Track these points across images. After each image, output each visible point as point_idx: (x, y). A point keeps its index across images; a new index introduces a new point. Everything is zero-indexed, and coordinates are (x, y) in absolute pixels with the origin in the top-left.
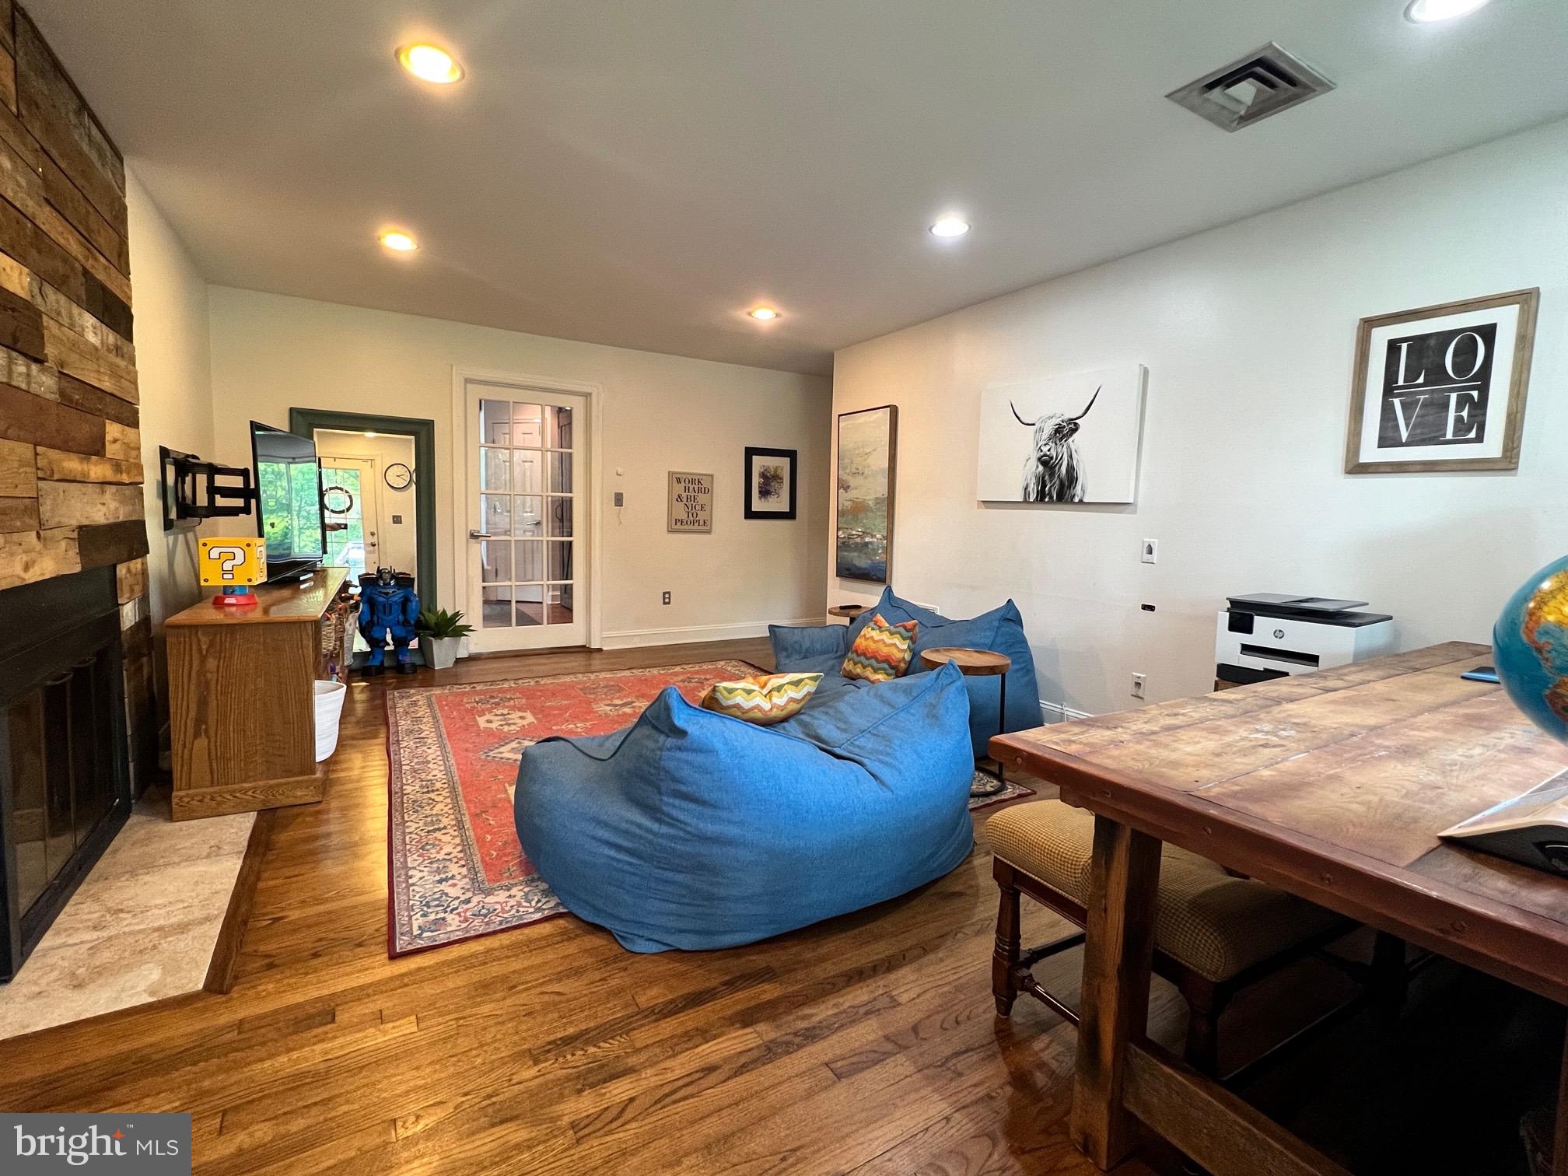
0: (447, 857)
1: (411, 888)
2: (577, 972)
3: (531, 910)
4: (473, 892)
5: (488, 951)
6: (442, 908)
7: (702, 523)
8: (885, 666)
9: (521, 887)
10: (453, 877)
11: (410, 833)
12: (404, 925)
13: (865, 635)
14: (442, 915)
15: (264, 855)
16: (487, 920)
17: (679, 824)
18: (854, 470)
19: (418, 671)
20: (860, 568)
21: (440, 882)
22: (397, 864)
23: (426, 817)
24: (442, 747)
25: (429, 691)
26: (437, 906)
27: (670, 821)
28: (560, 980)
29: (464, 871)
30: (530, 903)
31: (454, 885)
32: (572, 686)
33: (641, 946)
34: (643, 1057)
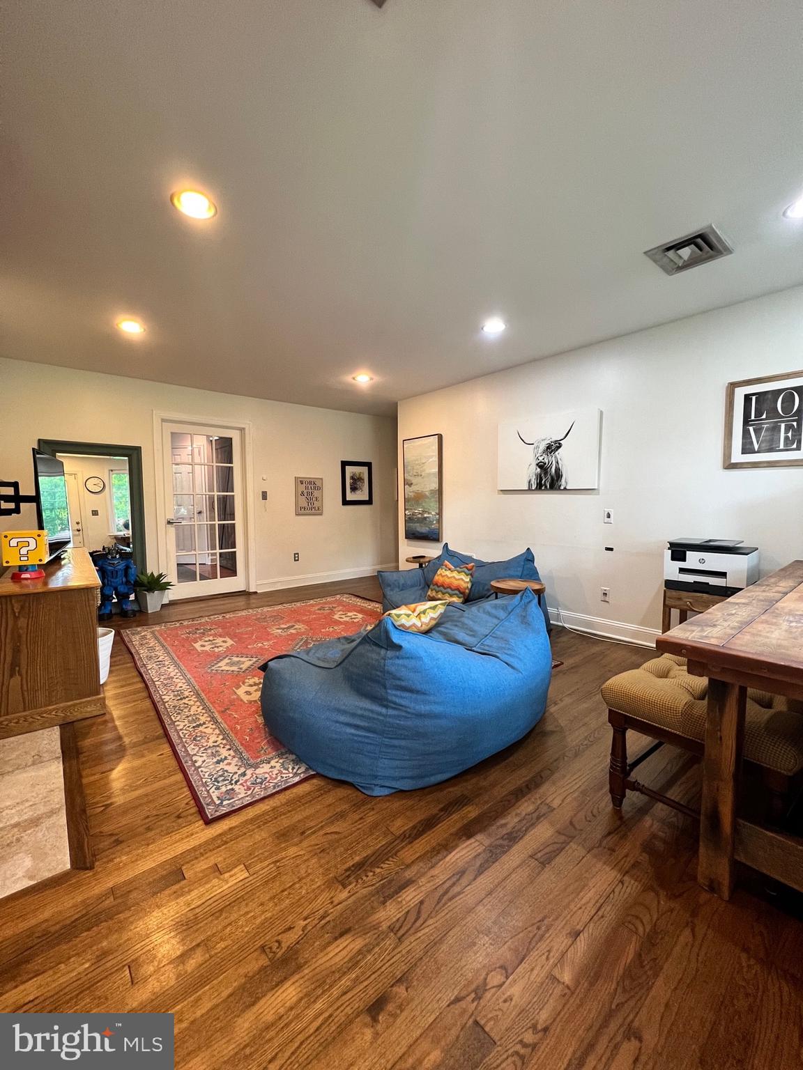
0: (215, 744)
1: (200, 770)
2: (341, 816)
3: (291, 775)
4: (245, 767)
5: (274, 809)
6: (227, 782)
7: (317, 508)
8: (457, 592)
9: (277, 760)
10: (226, 758)
11: (181, 730)
12: (206, 797)
13: (441, 574)
14: (229, 787)
15: (78, 757)
16: (263, 786)
17: (401, 708)
18: (415, 474)
19: (137, 615)
20: (422, 533)
21: (218, 762)
22: (181, 754)
23: (188, 717)
24: (177, 666)
25: (151, 628)
26: (224, 780)
27: (394, 706)
28: (332, 823)
29: (231, 752)
30: (287, 770)
31: (229, 764)
32: (247, 618)
33: (378, 792)
34: (414, 869)
